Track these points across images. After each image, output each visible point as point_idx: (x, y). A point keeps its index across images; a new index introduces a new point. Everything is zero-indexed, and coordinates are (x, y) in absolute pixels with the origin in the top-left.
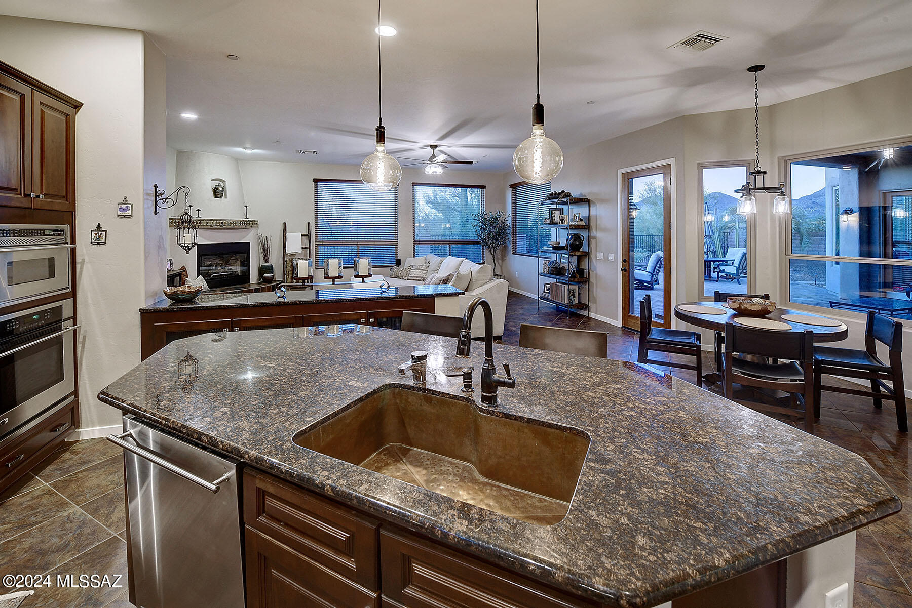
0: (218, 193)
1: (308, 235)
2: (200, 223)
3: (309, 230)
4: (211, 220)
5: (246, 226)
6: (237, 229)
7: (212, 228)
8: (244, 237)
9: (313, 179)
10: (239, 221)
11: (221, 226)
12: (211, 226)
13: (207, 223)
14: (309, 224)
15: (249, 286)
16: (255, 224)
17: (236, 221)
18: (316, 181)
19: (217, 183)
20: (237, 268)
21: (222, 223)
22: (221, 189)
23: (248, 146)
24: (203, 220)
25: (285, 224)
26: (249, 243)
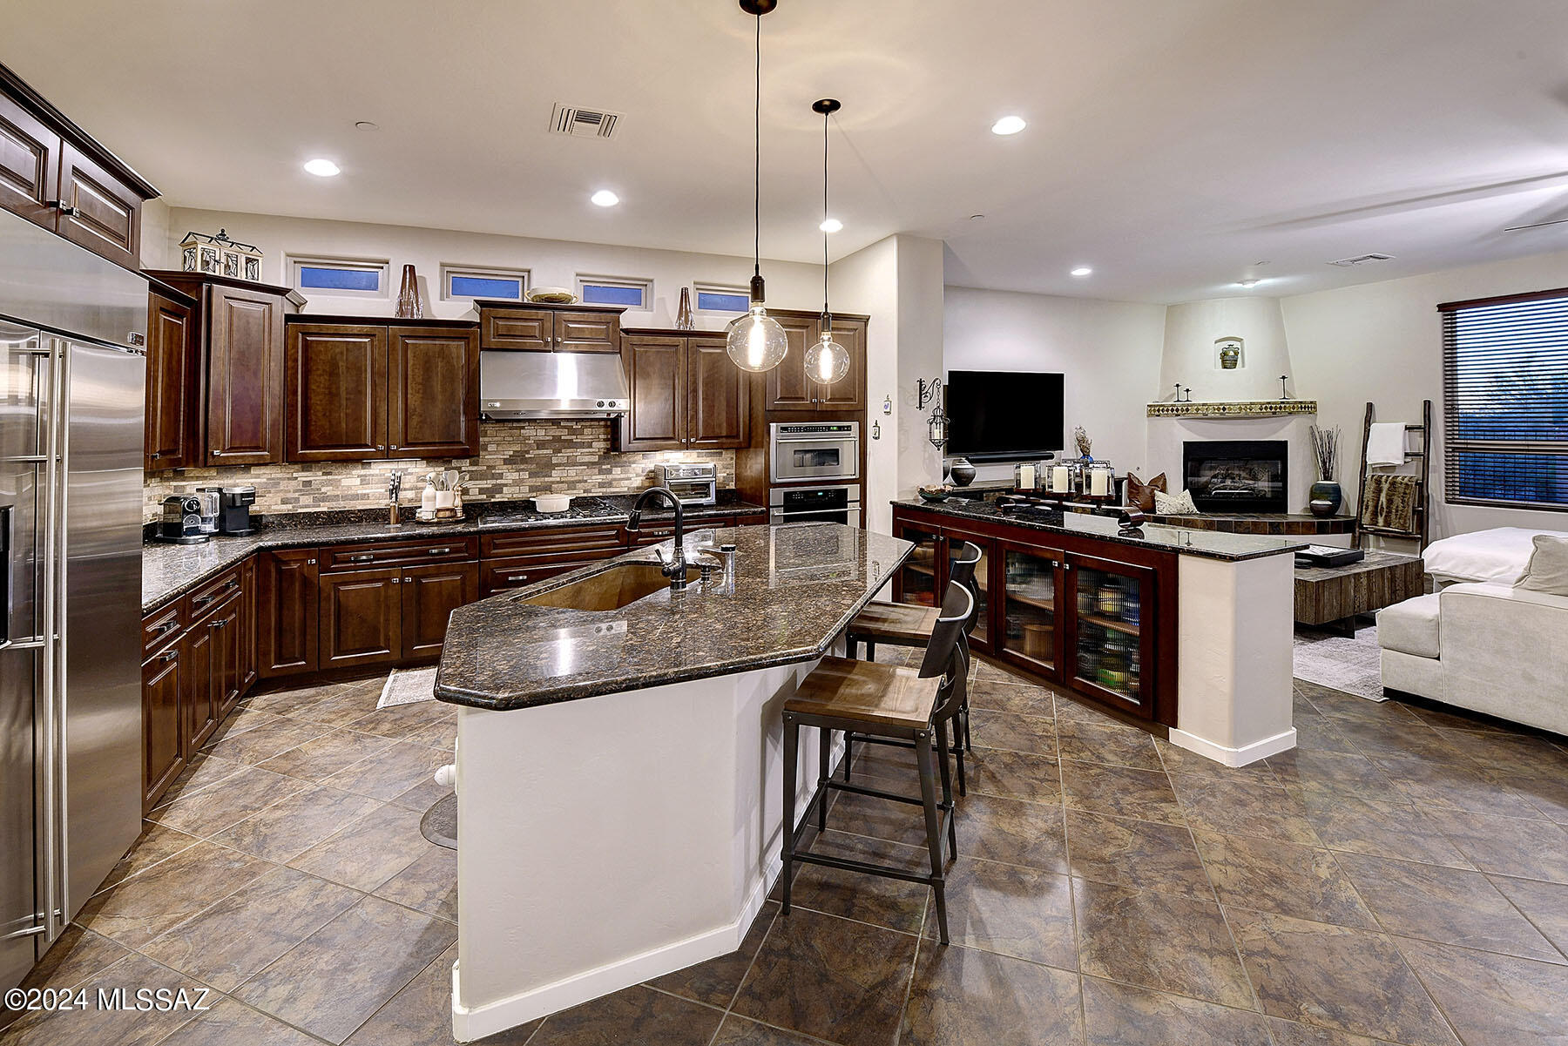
0: (1229, 361)
1: (1426, 429)
2: (1187, 410)
3: (1427, 416)
4: (1204, 405)
5: (1275, 413)
6: (1254, 418)
7: (1205, 418)
8: (1275, 433)
9: (1438, 306)
10: (1257, 403)
11: (1221, 414)
12: (1204, 414)
13: (1197, 410)
14: (1427, 404)
15: (1286, 518)
16: (1309, 408)
17: (1251, 404)
18: (1448, 309)
19: (1225, 344)
20: (1264, 485)
21: (1224, 409)
22: (1232, 353)
23: (1249, 276)
24: (1192, 405)
25: (1370, 406)
26: (1286, 442)
